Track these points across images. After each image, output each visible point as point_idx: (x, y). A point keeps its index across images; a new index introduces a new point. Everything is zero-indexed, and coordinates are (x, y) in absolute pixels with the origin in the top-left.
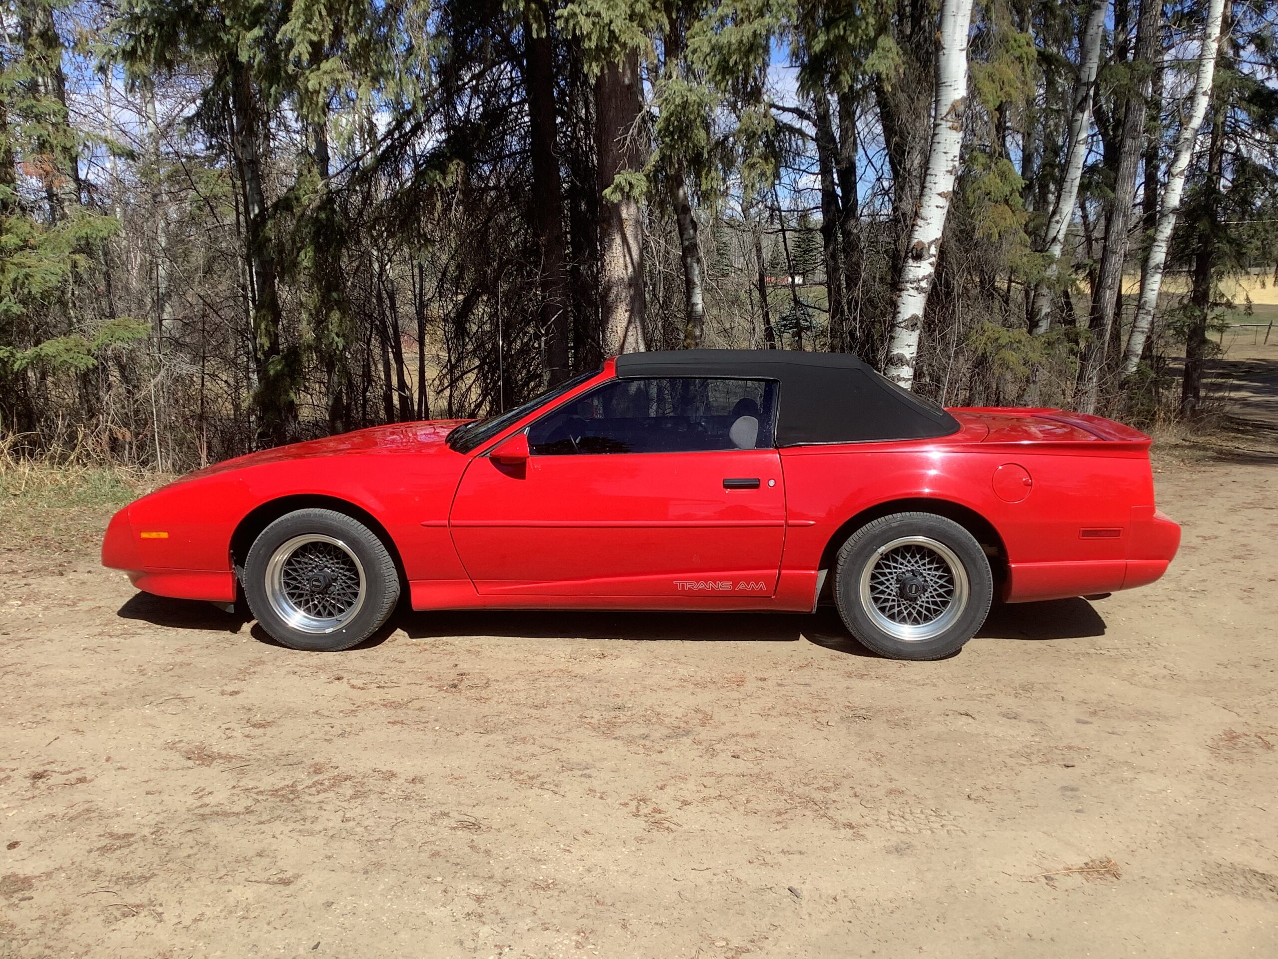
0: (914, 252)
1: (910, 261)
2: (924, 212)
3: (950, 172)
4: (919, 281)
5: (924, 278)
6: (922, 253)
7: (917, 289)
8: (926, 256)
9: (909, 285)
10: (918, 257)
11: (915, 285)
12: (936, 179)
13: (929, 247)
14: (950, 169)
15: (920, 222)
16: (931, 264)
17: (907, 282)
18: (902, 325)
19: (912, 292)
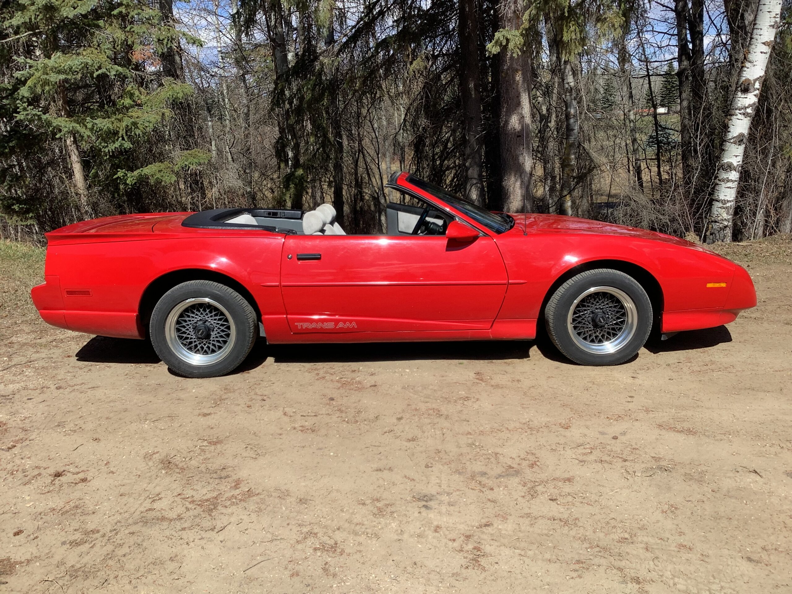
0: (743, 87)
1: (739, 94)
2: (751, 57)
3: (773, 26)
4: (746, 108)
5: (750, 106)
6: (748, 87)
7: (744, 114)
8: (752, 90)
9: (737, 111)
10: (746, 90)
11: (742, 111)
12: (762, 32)
13: (755, 82)
14: (773, 24)
15: (748, 64)
16: (755, 95)
17: (736, 109)
18: (732, 141)
19: (740, 116)
